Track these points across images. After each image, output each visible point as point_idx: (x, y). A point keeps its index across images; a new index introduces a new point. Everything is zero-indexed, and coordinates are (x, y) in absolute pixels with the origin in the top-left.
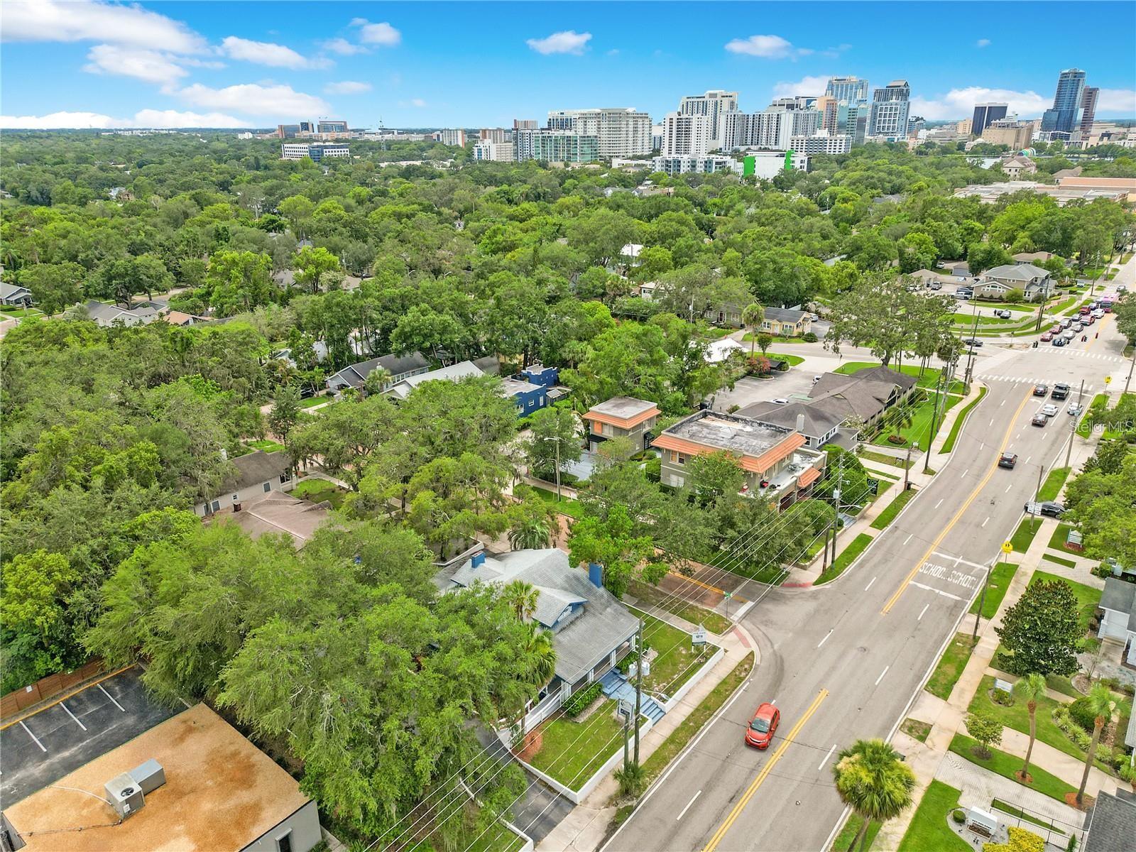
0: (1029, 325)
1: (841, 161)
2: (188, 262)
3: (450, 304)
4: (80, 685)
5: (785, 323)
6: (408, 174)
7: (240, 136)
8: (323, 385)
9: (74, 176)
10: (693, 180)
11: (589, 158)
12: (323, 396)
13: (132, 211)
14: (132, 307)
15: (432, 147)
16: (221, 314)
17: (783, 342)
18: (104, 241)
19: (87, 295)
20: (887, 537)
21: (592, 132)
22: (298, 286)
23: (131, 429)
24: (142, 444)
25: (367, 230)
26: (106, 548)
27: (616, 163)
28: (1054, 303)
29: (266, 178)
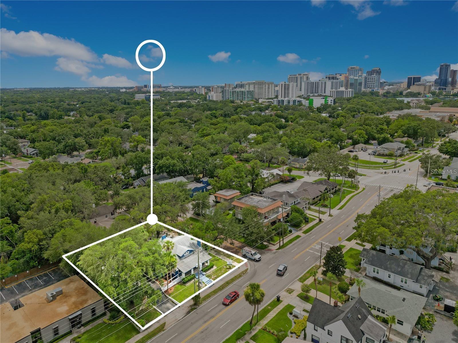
0: (392, 166)
1: (348, 100)
2: (93, 140)
3: (177, 156)
4: (42, 272)
5: (300, 164)
6: (180, 106)
7: (121, 90)
8: (132, 185)
9: (57, 108)
10: (287, 108)
11: (250, 99)
12: (132, 188)
13: (77, 122)
14: (72, 157)
15: (192, 94)
16: (102, 160)
17: (299, 170)
18: (65, 133)
19: (57, 152)
20: (306, 236)
21: (252, 89)
22: (130, 149)
23: (65, 196)
24: (67, 201)
25: (158, 129)
26: (53, 230)
27: (260, 101)
28: (407, 157)
29: (127, 108)
